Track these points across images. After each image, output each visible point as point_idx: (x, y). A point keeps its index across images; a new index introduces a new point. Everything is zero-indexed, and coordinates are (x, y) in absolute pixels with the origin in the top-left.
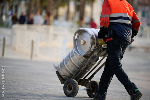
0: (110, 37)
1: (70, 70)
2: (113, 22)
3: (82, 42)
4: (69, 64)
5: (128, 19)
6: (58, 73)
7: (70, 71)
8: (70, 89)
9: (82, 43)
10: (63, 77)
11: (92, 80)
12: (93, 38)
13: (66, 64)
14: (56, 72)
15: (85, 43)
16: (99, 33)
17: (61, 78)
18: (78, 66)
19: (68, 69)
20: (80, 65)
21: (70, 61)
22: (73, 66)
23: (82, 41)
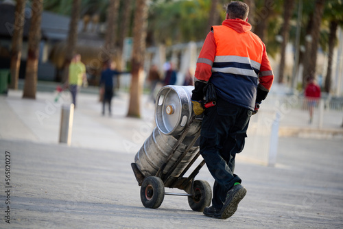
0: (209, 101)
1: (153, 160)
2: (218, 72)
3: (168, 110)
4: (152, 149)
5: (247, 66)
6: (135, 166)
7: (153, 162)
8: (150, 195)
9: (168, 112)
10: (144, 173)
11: (196, 178)
12: (184, 102)
13: (147, 149)
14: (132, 164)
15: (172, 112)
16: (193, 92)
17: (139, 176)
18: (166, 154)
19: (150, 159)
20: (169, 151)
21: (153, 144)
22: (157, 154)
23: (169, 107)
